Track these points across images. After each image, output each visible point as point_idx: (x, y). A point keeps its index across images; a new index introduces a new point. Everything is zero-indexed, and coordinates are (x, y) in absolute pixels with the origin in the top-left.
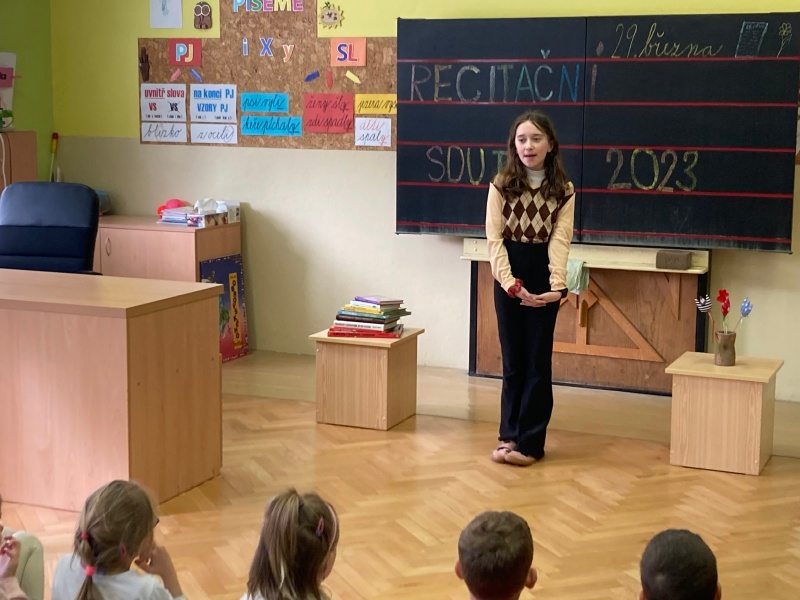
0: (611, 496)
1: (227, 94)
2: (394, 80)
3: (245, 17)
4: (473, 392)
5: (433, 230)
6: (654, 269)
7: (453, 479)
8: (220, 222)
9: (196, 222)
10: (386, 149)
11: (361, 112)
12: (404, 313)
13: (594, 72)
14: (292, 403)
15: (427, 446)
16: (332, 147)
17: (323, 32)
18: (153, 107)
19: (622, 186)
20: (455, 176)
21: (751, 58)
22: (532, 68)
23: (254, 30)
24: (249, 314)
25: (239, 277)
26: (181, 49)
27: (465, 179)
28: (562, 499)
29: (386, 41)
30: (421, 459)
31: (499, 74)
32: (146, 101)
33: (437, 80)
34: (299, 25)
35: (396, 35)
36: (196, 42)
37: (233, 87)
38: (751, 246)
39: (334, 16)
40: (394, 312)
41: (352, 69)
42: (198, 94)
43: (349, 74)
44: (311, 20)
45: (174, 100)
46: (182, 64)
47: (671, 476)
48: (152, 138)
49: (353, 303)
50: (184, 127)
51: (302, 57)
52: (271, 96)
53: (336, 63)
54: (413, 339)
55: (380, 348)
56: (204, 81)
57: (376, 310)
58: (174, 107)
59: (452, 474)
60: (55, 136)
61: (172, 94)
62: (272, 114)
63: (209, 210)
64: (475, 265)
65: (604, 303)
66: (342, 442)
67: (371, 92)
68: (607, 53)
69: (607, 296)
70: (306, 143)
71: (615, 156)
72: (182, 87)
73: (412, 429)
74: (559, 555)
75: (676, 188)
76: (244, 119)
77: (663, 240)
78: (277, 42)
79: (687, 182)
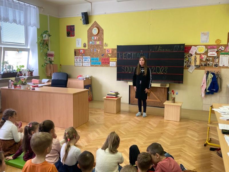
0: (155, 125)
1: (89, 58)
2: (116, 56)
3: (92, 45)
4: (129, 107)
5: (123, 80)
6: (160, 87)
7: (128, 122)
8: (88, 79)
9: (84, 79)
10: (115, 67)
11: (111, 61)
12: (119, 94)
13: (150, 54)
14: (100, 109)
15: (123, 117)
16: (106, 67)
17: (104, 48)
18: (76, 60)
19: (155, 73)
20: (127, 71)
21: (176, 51)
22: (139, 53)
23: (93, 47)
24: (92, 94)
25: (91, 88)
26: (81, 51)
27: (128, 72)
28: (146, 126)
29: (115, 49)
30: (122, 119)
31: (134, 54)
32: (75, 59)
33: (124, 55)
34: (101, 47)
35: (117, 48)
36: (84, 50)
37: (90, 57)
38: (176, 83)
39: (106, 45)
40: (117, 94)
41: (109, 54)
42: (84, 58)
43: (109, 55)
44: (103, 46)
45: (80, 59)
46: (81, 53)
47: (165, 122)
48: (76, 65)
49: (110, 92)
50: (82, 63)
51: (101, 52)
52: (96, 58)
53: (106, 53)
54: (120, 99)
55: (114, 100)
56: (85, 56)
57: (114, 94)
58: (80, 60)
59: (127, 121)
60: (61, 65)
61: (80, 58)
62: (96, 61)
63: (86, 77)
64: (130, 86)
65: (152, 92)
66: (108, 116)
67: (112, 57)
68: (152, 51)
69: (152, 91)
70: (102, 66)
71: (153, 68)
72: (81, 57)
73: (120, 113)
74: (147, 136)
75: (164, 73)
76: (91, 62)
77: (161, 82)
78: (97, 49)
79: (165, 72)
